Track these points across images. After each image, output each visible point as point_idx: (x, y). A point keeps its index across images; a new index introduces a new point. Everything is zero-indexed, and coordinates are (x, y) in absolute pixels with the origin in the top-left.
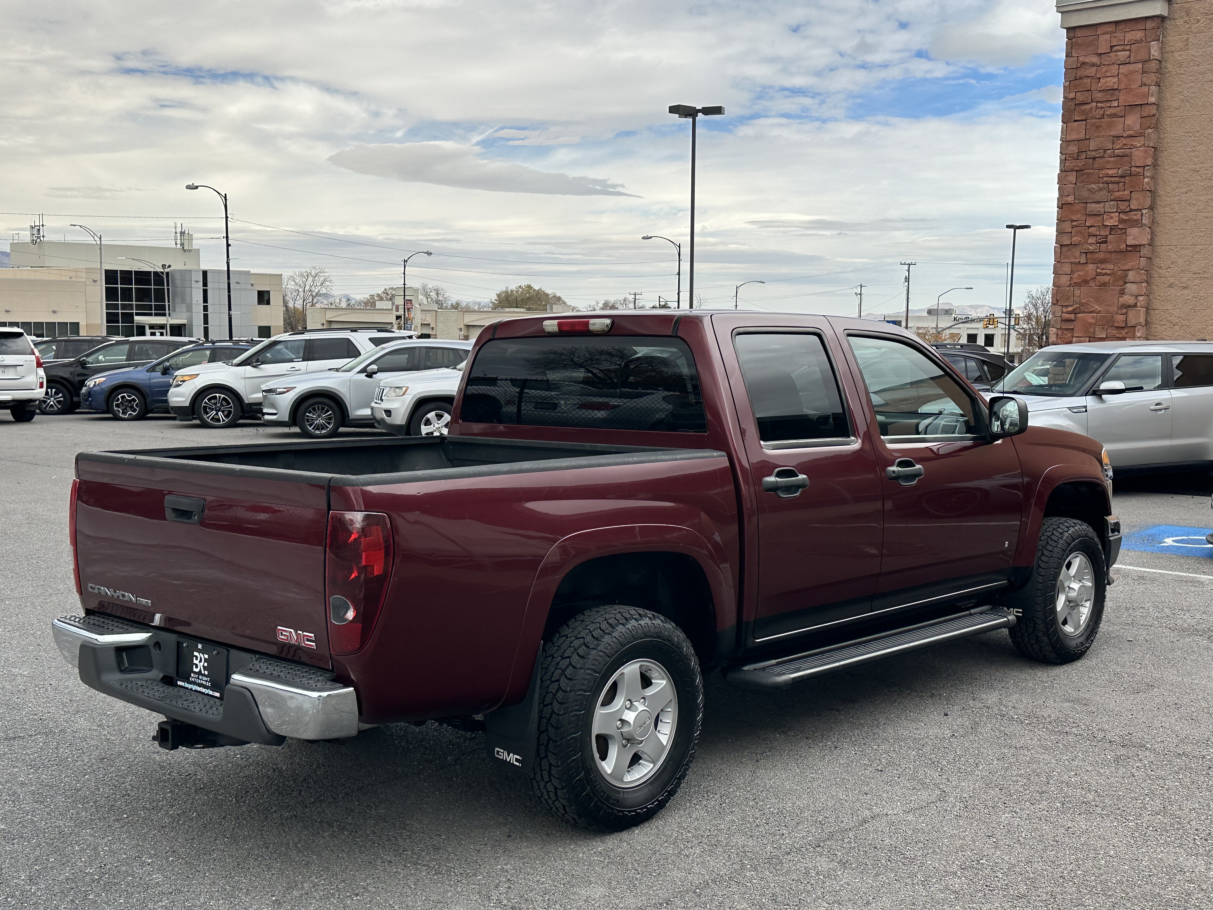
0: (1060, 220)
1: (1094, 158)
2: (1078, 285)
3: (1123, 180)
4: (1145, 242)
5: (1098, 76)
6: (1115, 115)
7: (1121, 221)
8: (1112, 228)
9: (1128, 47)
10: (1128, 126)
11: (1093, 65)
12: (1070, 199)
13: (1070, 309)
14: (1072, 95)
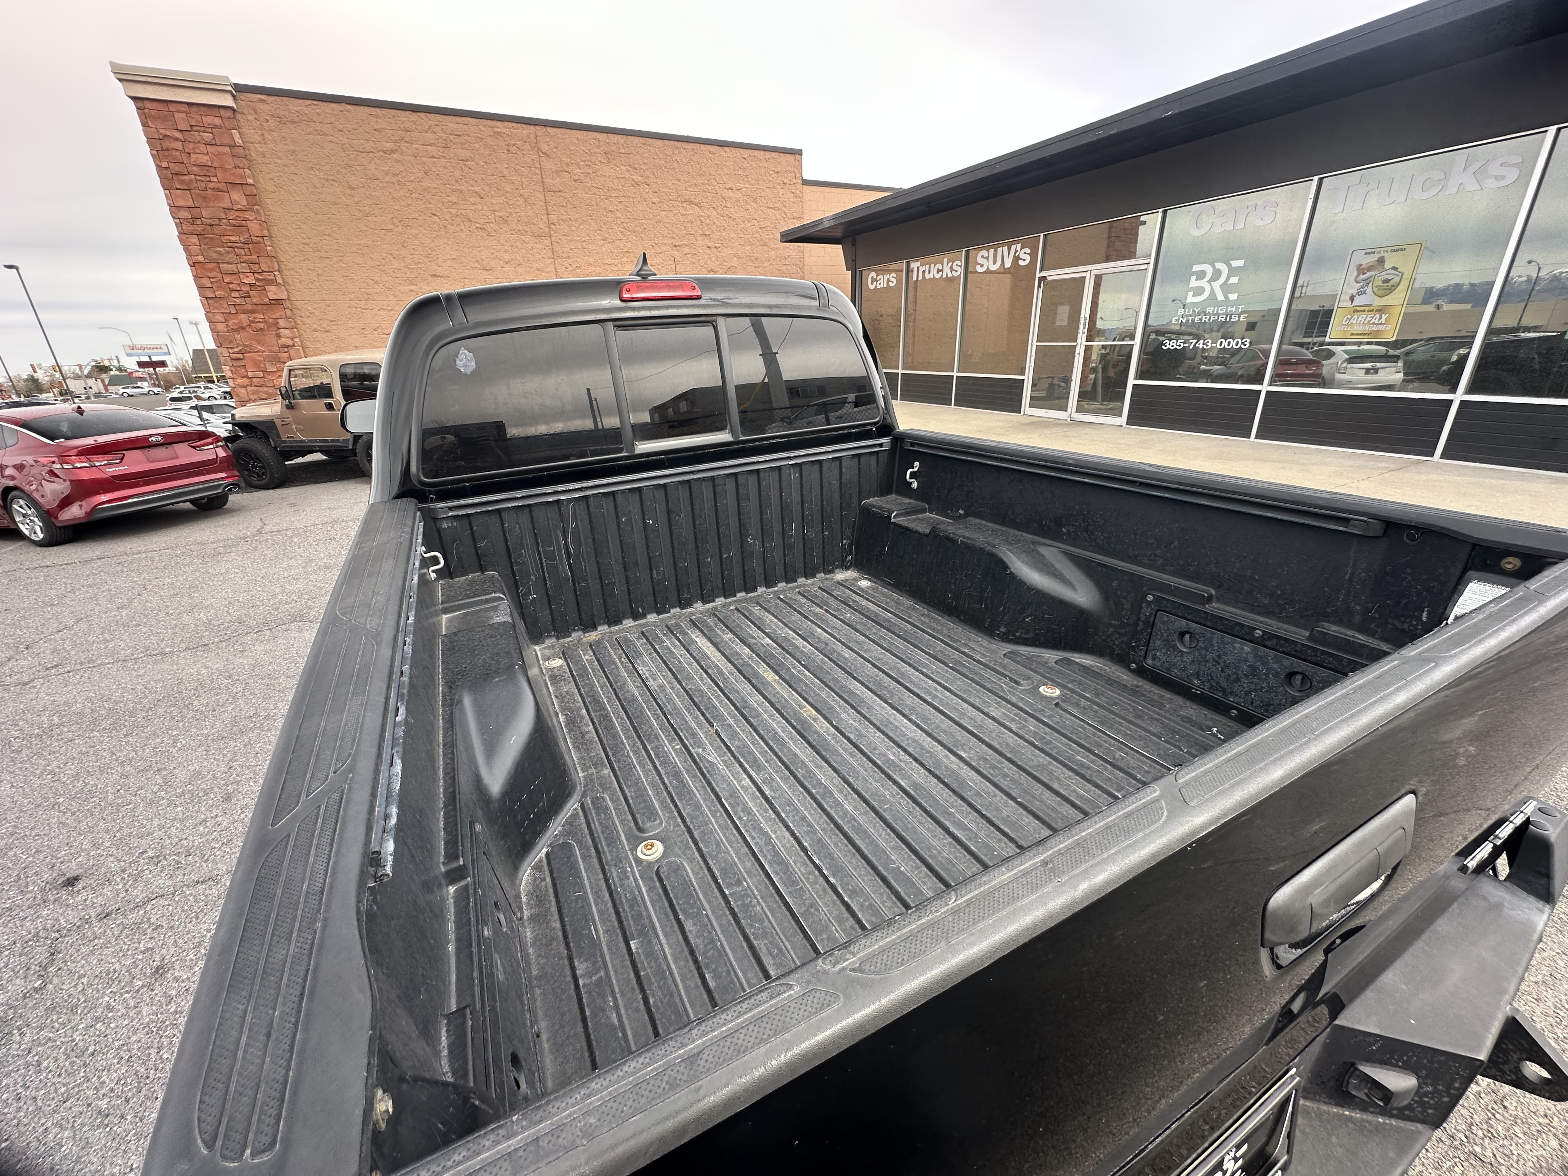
0: (197, 278)
1: (211, 225)
2: (234, 330)
3: (246, 246)
4: (285, 297)
5: (187, 151)
6: (219, 190)
7: (258, 280)
8: (251, 285)
9: (209, 130)
10: (235, 201)
11: (177, 139)
12: (200, 258)
13: (236, 350)
14: (165, 164)
